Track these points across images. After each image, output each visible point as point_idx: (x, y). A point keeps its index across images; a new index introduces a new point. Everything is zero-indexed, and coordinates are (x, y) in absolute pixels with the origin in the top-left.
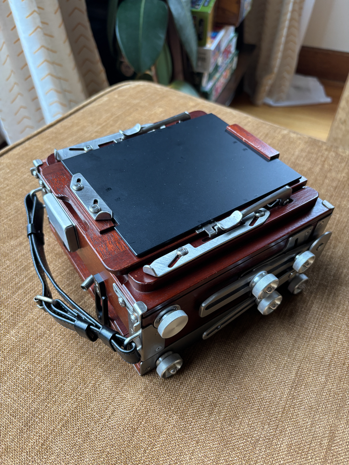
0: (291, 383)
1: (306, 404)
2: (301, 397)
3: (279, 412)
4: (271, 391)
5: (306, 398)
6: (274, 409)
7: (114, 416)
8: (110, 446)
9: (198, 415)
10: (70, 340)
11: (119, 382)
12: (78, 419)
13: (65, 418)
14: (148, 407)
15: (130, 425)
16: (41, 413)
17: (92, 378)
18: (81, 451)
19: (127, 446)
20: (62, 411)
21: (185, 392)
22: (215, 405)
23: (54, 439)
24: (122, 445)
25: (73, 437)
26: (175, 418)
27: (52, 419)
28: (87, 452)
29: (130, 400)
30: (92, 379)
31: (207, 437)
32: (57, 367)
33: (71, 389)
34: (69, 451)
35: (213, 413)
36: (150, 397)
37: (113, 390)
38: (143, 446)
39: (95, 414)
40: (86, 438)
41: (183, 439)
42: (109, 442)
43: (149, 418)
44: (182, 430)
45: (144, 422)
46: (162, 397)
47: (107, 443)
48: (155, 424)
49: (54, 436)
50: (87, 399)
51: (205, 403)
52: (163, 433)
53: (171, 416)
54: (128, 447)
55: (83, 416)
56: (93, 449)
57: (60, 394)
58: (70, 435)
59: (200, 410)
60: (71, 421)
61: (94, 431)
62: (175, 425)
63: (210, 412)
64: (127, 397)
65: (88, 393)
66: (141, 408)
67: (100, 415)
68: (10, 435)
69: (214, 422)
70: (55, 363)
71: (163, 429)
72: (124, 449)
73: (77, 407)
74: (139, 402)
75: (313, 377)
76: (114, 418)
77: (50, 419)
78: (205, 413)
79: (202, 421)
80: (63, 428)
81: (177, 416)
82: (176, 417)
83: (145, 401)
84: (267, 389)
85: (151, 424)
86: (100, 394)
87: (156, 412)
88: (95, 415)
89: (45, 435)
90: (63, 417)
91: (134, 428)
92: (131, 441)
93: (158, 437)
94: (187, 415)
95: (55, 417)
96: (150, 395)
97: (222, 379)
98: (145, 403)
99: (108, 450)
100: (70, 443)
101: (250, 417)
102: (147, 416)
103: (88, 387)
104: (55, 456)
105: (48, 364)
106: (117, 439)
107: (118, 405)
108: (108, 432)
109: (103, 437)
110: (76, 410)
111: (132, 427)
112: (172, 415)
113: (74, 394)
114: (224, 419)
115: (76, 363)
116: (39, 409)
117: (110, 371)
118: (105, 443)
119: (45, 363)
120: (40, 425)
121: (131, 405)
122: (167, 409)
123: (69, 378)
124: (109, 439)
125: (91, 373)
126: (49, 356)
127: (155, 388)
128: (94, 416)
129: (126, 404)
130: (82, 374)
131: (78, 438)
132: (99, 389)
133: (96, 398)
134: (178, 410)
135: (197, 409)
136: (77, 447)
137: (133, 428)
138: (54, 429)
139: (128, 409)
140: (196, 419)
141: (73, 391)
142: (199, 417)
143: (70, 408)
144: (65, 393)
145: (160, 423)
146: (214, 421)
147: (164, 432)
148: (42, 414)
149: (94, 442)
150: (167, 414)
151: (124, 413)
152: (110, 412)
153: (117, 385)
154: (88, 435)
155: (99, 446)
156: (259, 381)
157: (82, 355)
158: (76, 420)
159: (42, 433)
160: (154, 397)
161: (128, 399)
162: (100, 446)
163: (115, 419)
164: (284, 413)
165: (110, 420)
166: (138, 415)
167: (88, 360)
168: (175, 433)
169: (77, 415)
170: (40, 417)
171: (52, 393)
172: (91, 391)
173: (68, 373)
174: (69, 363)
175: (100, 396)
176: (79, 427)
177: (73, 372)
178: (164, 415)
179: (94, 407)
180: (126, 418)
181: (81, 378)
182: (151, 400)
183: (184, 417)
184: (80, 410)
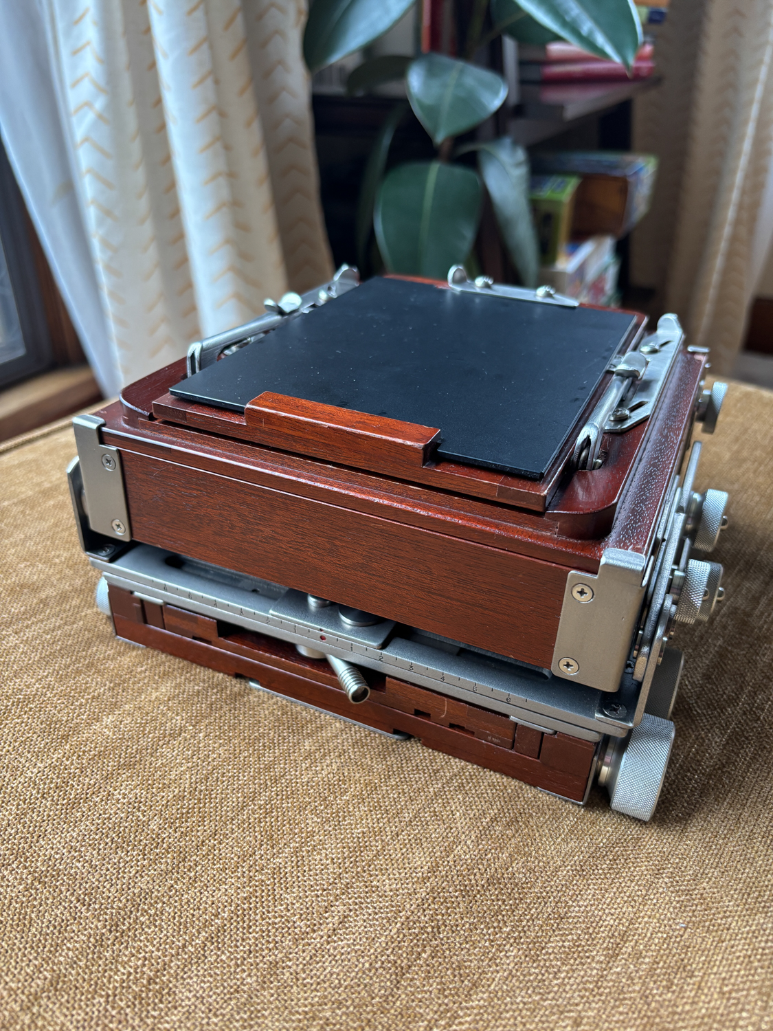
7: (347, 928)
8: (333, 1003)
9: (575, 956)
11: (362, 849)
12: (250, 927)
13: (216, 921)
14: (440, 917)
15: (388, 956)
16: (156, 902)
17: (291, 836)
18: (252, 1009)
19: (378, 1009)
20: (210, 903)
21: (541, 893)
22: (623, 937)
23: (183, 970)
24: (367, 1006)
25: (232, 970)
26: (513, 954)
27: (182, 921)
28: (268, 1012)
29: (391, 893)
30: (292, 839)
31: (604, 1013)
32: (206, 804)
33: (236, 855)
34: (220, 1003)
35: (618, 955)
36: (444, 892)
37: (346, 865)
38: (425, 1014)
39: (295, 919)
40: (269, 976)
41: (537, 1011)
42: (330, 993)
44: (534, 988)
45: (429, 952)
46: (478, 896)
47: (326, 997)
48: (459, 962)
49: (184, 961)
50: (276, 881)
51: (595, 928)
52: (479, 989)
53: (502, 947)
54: (382, 1013)
55: (263, 919)
56: (286, 1008)
57: (208, 863)
58: (225, 963)
59: (583, 943)
60: (231, 930)
61: (290, 960)
62: (514, 971)
63: (610, 952)
64: (382, 887)
65: (280, 868)
66: (419, 917)
67: (309, 923)
68: (69, 949)
69: (623, 977)
71: (479, 978)
72: (372, 1017)
73: (251, 898)
74: (414, 900)
76: (347, 935)
77: (177, 919)
78: (595, 953)
79: (588, 970)
80: (209, 944)
81: (519, 950)
82: (515, 951)
83: (429, 901)
84: (765, 910)
85: (447, 960)
86: (311, 873)
87: (462, 932)
88: (294, 922)
89: (160, 958)
90: (213, 917)
91: (400, 965)
92: (390, 998)
93: (466, 996)
94: (547, 952)
95: (190, 916)
96: (444, 888)
97: (638, 877)
98: (429, 905)
99: (328, 1014)
100: (225, 984)
101: (724, 975)
102: (436, 940)
103: (280, 853)
104: (180, 1014)
105: (186, 794)
106: (352, 987)
107: (356, 904)
108: (329, 968)
109: (315, 978)
110: (247, 905)
111: (396, 962)
112: (505, 946)
113: (243, 867)
114: (651, 972)
115: (253, 800)
116: (153, 893)
118: (319, 994)
119: (177, 791)
120: (150, 931)
121: (393, 907)
122: (492, 930)
123: (233, 829)
124: (330, 987)
125: (291, 825)
126: (187, 777)
128: (292, 923)
129: (380, 902)
130: (268, 824)
131: (246, 973)
132: (310, 861)
133: (299, 882)
134: (522, 934)
135: (573, 939)
136: (242, 996)
137: (397, 965)
138: (184, 946)
139: (383, 916)
140: (572, 965)
141: (243, 859)
142: (579, 960)
143: (233, 897)
144: (221, 862)
145: (471, 961)
146: (623, 974)
147: (483, 987)
148: (159, 906)
149: (288, 988)
150: (492, 941)
151: (374, 924)
152: (337, 918)
153: (357, 857)
154: (274, 969)
155: (302, 1001)
156: (741, 890)
157: (269, 784)
158: (244, 928)
159: (153, 952)
160: (457, 894)
161: (385, 891)
162: (306, 1002)
163: (348, 937)
165: (335, 939)
166: (411, 935)
168: (514, 991)
169: (247, 916)
170: (152, 912)
171: (189, 860)
172: (287, 863)
173: (233, 820)
174: (234, 799)
175: (311, 878)
176: (250, 946)
177: (245, 817)
178: (483, 942)
179: (294, 902)
180: (378, 938)
181: (263, 834)
182: (448, 900)
183: (538, 956)
184: (258, 905)
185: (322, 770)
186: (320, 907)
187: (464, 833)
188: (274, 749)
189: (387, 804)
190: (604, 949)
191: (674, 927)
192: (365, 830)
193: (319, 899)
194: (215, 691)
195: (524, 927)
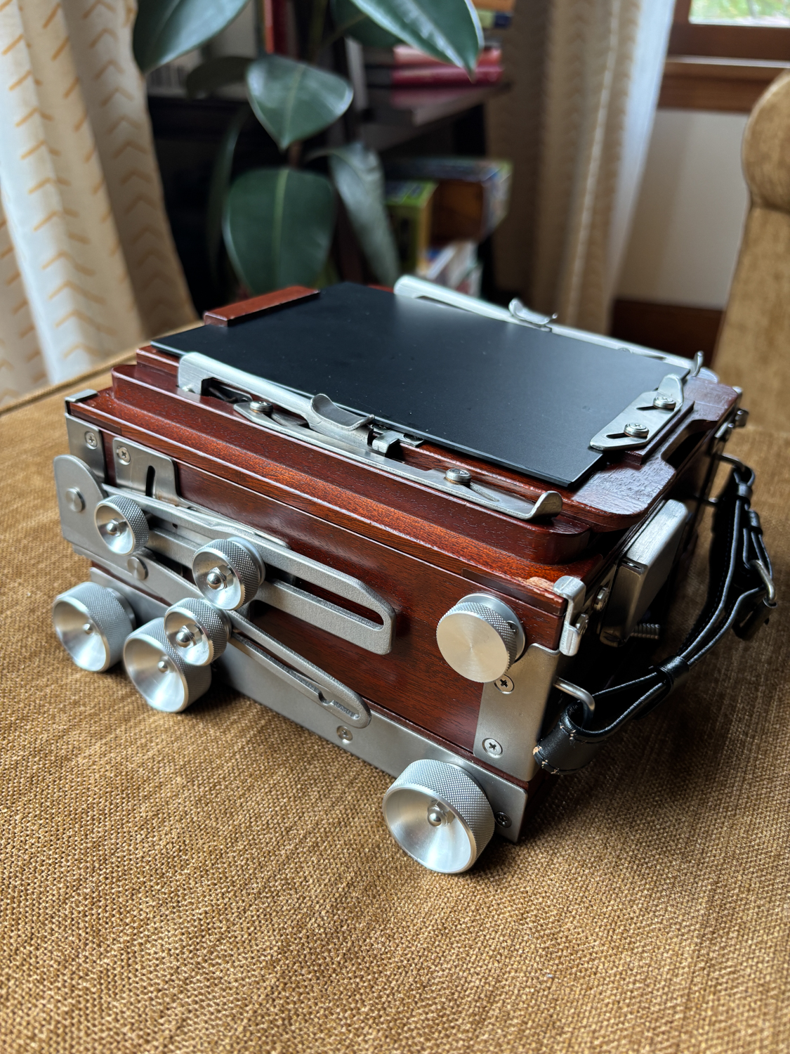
0: (698, 926)
1: (749, 980)
2: (729, 963)
3: (674, 1007)
4: (643, 951)
5: (745, 964)
6: (659, 999)
7: (185, 1033)
9: (440, 1028)
10: (64, 829)
11: (203, 933)
13: (33, 1045)
14: (291, 1006)
17: (121, 928)
20: (24, 1023)
21: (402, 961)
22: (490, 998)
26: (372, 1037)
29: (236, 984)
30: (122, 931)
32: (20, 902)
33: (56, 961)
35: (484, 1020)
36: (296, 976)
37: (185, 956)
43: (295, 1038)
46: (334, 975)
50: (103, 987)
51: (460, 993)
53: (360, 1030)
55: (88, 1035)
57: (22, 975)
59: (448, 1012)
63: (477, 1018)
64: (226, 978)
65: (108, 970)
66: (268, 1009)
67: (141, 1033)
69: (491, 1045)
70: (14, 892)
73: (73, 1011)
74: (262, 990)
75: (759, 907)
76: (186, 1041)
78: (460, 1021)
79: (454, 1042)
81: (379, 1031)
82: (374, 1033)
83: (280, 989)
84: (631, 946)
86: (144, 971)
87: (316, 1020)
88: (125, 1034)
90: (28, 1041)
94: (409, 1029)
96: (296, 971)
97: (502, 926)
98: (280, 993)
101: (594, 1027)
102: (287, 1033)
103: (108, 952)
107: (196, 1003)
112: (363, 1028)
113: (64, 975)
114: (520, 1034)
115: (77, 889)
117: (179, 902)
121: (238, 1000)
122: (349, 1012)
123: (53, 930)
125: (121, 914)
127: (310, 949)
128: (121, 1036)
129: (224, 997)
130: (94, 917)
132: (143, 956)
133: (130, 984)
134: (381, 1013)
135: (437, 1009)
139: (227, 1013)
140: (436, 1040)
141: (64, 965)
142: (443, 1032)
143: (52, 1014)
144: (38, 971)
146: (491, 1042)
150: (350, 1025)
151: (217, 1025)
152: (174, 1023)
153: (198, 943)
156: (606, 926)
157: (97, 865)
160: (310, 976)
161: (229, 983)
164: (690, 1009)
166: (259, 1031)
167: (113, 877)
169: (69, 1035)
172: (115, 963)
173: (53, 917)
174: (56, 890)
175: (144, 978)
177: (67, 912)
178: (339, 1028)
179: (125, 1009)
180: (222, 1040)
181: (88, 930)
182: (300, 985)
183: (399, 1034)
184: (82, 1019)
185: (161, 840)
186: (154, 1012)
187: (318, 902)
188: (104, 821)
189: (234, 873)
190: (470, 1016)
191: (541, 978)
192: (207, 909)
193: (154, 1003)
194: (36, 759)
195: (384, 1003)
